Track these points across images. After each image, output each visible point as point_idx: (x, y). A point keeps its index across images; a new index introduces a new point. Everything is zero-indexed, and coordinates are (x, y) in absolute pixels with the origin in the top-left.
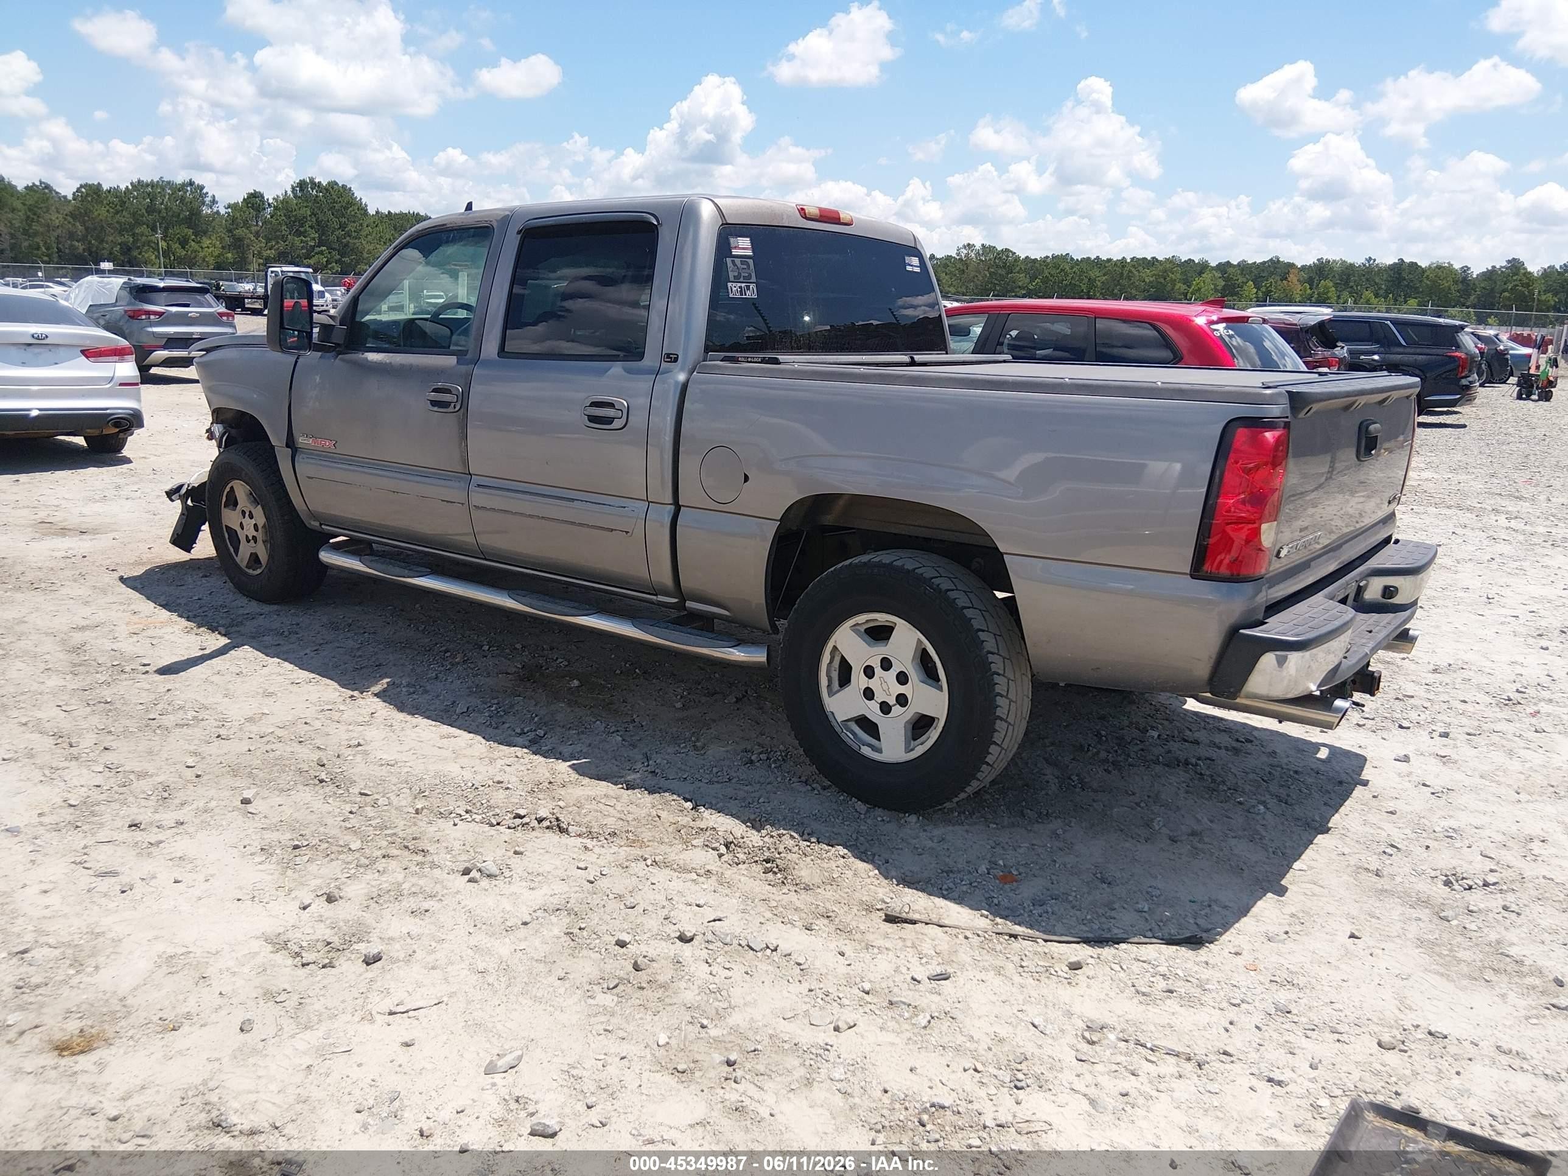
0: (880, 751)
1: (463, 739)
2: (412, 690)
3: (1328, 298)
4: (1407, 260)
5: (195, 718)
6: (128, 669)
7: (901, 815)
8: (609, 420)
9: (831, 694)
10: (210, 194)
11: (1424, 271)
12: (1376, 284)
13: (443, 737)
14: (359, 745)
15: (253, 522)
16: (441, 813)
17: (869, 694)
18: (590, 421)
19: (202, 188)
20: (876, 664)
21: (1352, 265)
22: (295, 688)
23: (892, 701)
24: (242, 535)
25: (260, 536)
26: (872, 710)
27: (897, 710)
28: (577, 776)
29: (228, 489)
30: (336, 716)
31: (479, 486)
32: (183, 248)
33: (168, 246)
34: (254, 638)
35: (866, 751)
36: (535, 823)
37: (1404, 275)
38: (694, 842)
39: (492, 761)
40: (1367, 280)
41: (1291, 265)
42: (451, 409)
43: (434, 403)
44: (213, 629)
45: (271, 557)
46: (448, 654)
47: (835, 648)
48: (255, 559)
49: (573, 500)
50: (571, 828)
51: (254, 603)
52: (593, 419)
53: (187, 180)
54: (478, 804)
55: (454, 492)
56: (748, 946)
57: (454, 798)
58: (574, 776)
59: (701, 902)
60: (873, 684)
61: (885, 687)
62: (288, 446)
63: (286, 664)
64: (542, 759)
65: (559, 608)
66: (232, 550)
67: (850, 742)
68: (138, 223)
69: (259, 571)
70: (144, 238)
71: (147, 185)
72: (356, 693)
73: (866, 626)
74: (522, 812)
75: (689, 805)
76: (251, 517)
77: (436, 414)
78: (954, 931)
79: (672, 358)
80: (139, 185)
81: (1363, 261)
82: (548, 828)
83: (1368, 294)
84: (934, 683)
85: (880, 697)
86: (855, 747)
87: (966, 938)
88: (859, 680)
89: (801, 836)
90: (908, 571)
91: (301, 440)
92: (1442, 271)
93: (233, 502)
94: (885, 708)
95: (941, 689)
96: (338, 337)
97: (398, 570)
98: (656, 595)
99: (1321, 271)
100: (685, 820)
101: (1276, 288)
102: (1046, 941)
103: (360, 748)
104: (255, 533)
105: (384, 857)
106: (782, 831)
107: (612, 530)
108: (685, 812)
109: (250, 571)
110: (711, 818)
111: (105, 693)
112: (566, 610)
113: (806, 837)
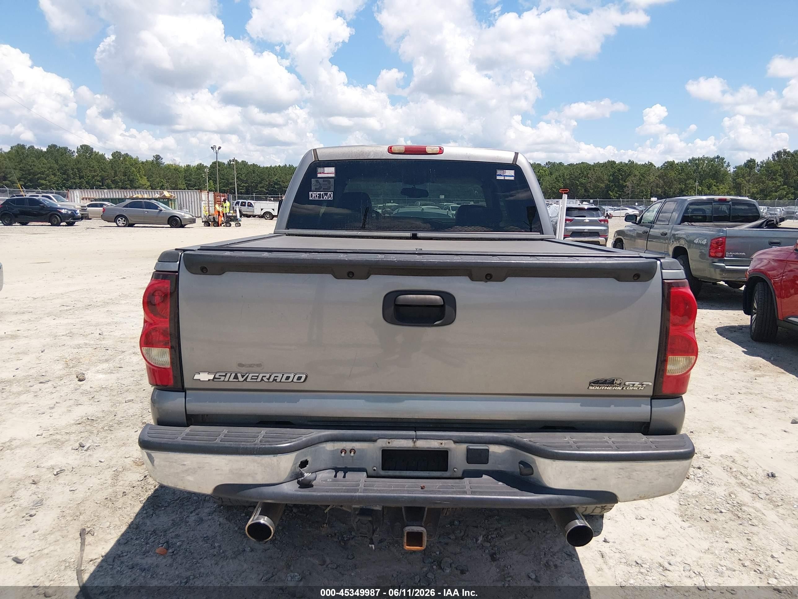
10: (727, 162)
19: (723, 159)
32: (709, 189)
33: (702, 189)
53: (716, 156)
68: (689, 179)
70: (690, 185)
71: (696, 160)
80: (693, 160)
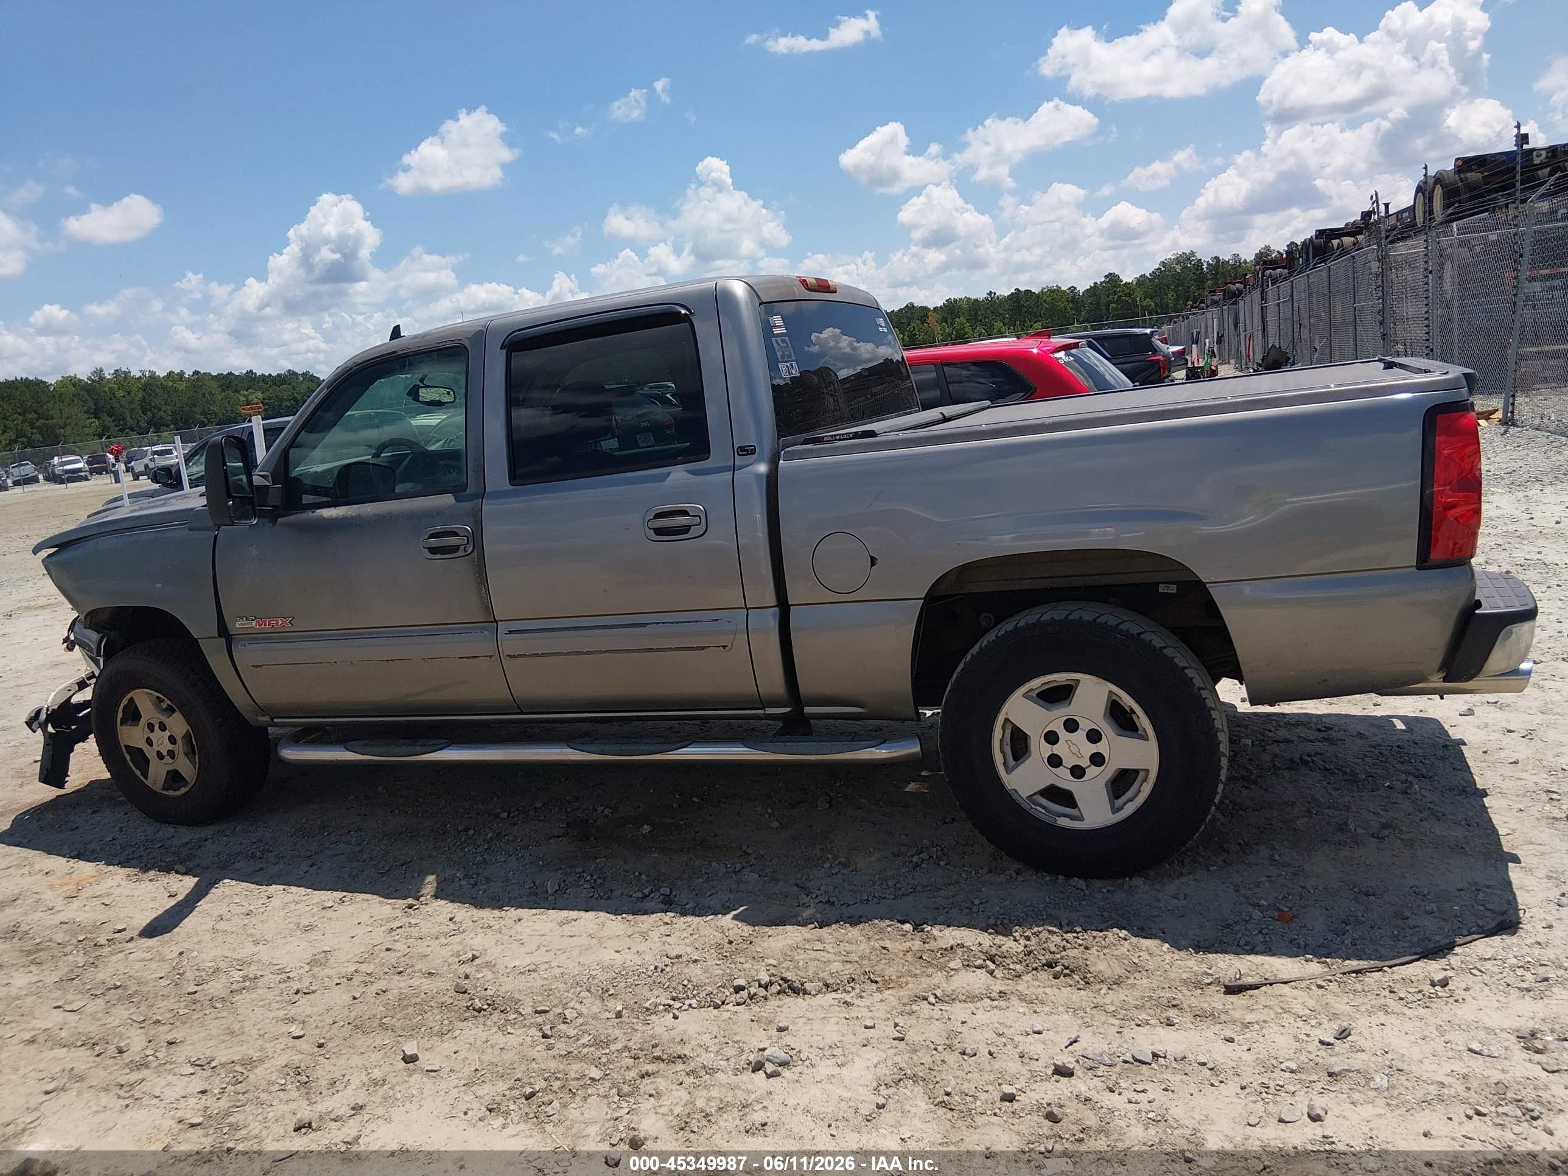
0: (1080, 818)
1: (588, 921)
2: (472, 881)
3: (966, 333)
4: (1022, 289)
5: (245, 978)
6: (102, 940)
7: (1120, 881)
8: (685, 529)
9: (1009, 770)
11: (1038, 296)
12: (1001, 314)
13: (562, 924)
14: (474, 958)
15: (167, 733)
16: (648, 1009)
17: (1055, 761)
18: (657, 534)
20: (1059, 728)
21: (976, 300)
22: (329, 913)
23: (1085, 762)
24: (150, 753)
25: (179, 748)
26: (1062, 778)
27: (1092, 771)
28: (751, 928)
29: (125, 702)
30: (415, 932)
31: (511, 632)
34: (223, 868)
35: (1063, 822)
36: (762, 992)
37: (1022, 302)
38: (952, 965)
39: (644, 936)
40: (992, 312)
41: (925, 308)
42: (460, 553)
43: (433, 550)
44: (167, 869)
45: (202, 770)
46: (471, 832)
47: (1007, 720)
48: (174, 778)
49: (645, 625)
50: (807, 986)
51: (183, 830)
52: (658, 531)
54: (680, 987)
55: (478, 644)
56: (1136, 1060)
57: (646, 988)
58: (747, 930)
59: (1038, 1028)
60: (1058, 749)
61: (1075, 750)
62: (220, 636)
63: (293, 889)
64: (697, 919)
65: (643, 747)
66: (138, 773)
67: (1043, 817)
69: (184, 790)
72: (410, 901)
73: (1037, 692)
74: (741, 982)
75: (908, 927)
76: (163, 728)
77: (439, 563)
78: (1303, 984)
79: (746, 451)
81: (985, 295)
82: (779, 993)
83: (998, 324)
84: (1134, 734)
85: (1069, 761)
86: (1049, 820)
87: (1320, 987)
88: (1041, 749)
89: (1061, 929)
90: (1089, 623)
91: (237, 625)
92: (1054, 293)
93: (133, 715)
94: (1078, 772)
95: (1145, 738)
96: (274, 499)
97: (405, 749)
98: (763, 708)
99: (951, 309)
100: (917, 944)
101: (919, 331)
102: (1390, 967)
103: (477, 961)
104: (171, 747)
105: (643, 1077)
106: (1036, 929)
107: (703, 648)
108: (909, 936)
109: (171, 793)
110: (948, 936)
111: (101, 976)
112: (653, 748)
113: (1066, 928)
